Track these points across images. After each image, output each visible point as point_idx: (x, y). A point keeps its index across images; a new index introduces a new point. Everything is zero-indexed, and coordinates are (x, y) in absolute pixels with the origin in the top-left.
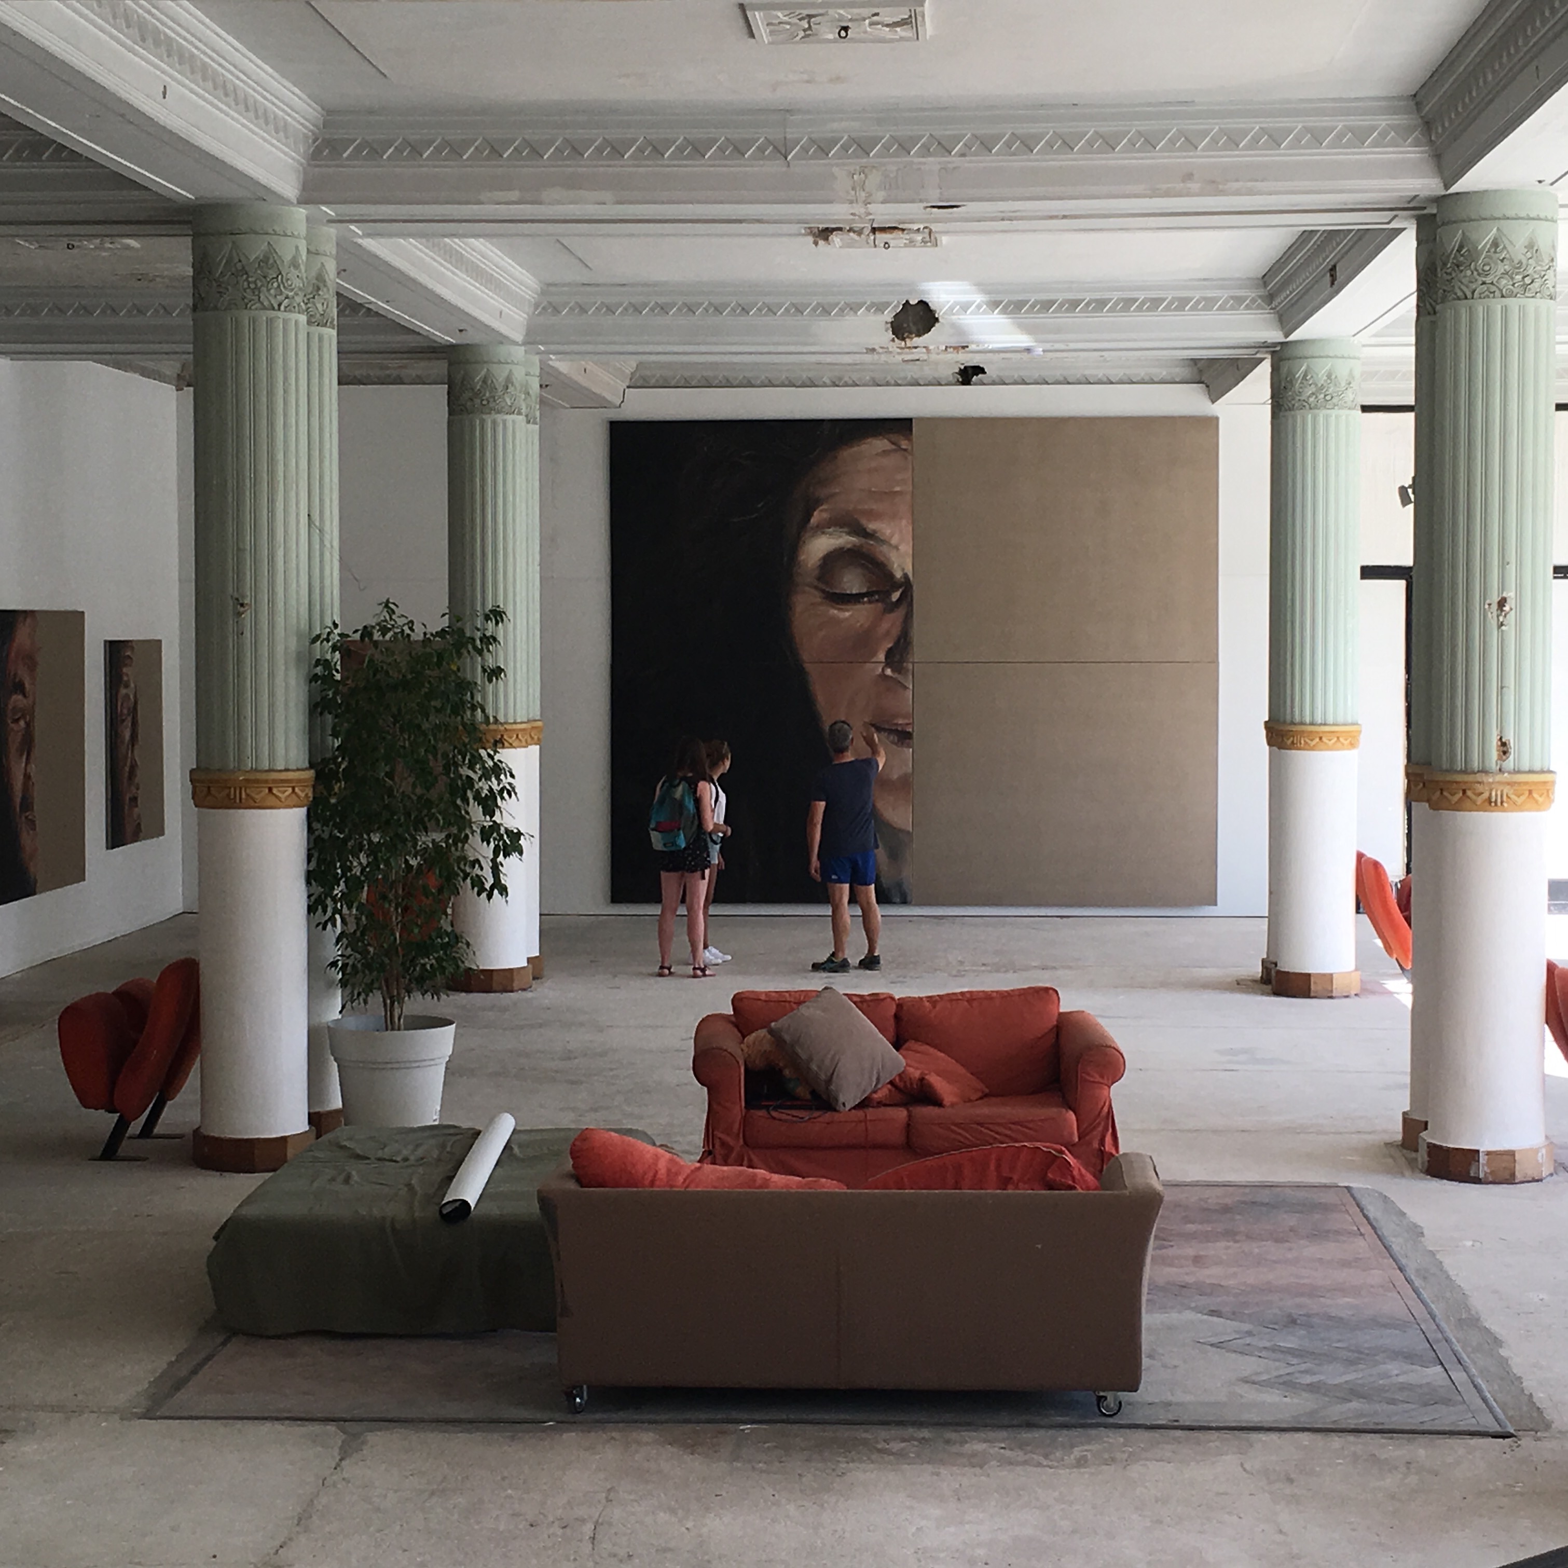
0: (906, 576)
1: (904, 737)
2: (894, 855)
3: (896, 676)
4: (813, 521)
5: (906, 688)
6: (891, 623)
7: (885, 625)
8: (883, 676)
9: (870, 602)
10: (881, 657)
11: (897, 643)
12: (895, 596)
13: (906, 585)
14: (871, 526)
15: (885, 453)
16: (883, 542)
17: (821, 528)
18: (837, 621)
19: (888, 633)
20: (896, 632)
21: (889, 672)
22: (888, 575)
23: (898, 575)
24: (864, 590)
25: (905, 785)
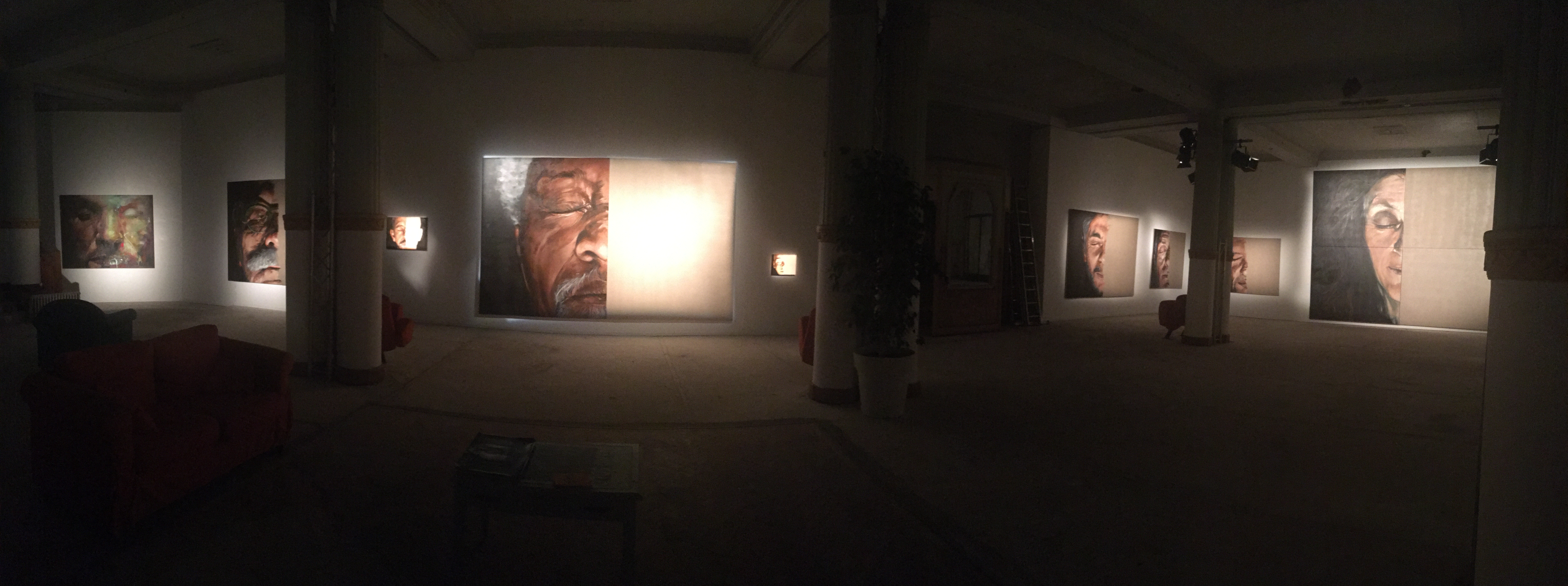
0: (1401, 220)
1: (1399, 271)
2: (1394, 309)
3: (1397, 252)
4: (1373, 202)
5: (1400, 256)
6: (1397, 235)
7: (1394, 236)
8: (1393, 252)
9: (1390, 228)
10: (1393, 246)
11: (1398, 241)
12: (1398, 226)
13: (1402, 223)
14: (1391, 204)
15: (1396, 180)
16: (1395, 209)
17: (1376, 204)
18: (1378, 234)
19: (1395, 238)
20: (1398, 238)
21: (1395, 251)
22: (1396, 220)
23: (1399, 219)
24: (1388, 224)
25: (1399, 286)
